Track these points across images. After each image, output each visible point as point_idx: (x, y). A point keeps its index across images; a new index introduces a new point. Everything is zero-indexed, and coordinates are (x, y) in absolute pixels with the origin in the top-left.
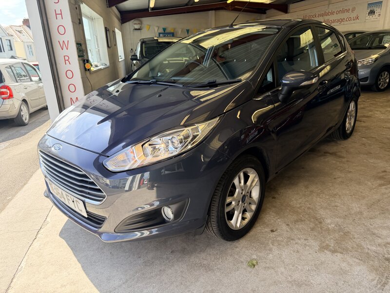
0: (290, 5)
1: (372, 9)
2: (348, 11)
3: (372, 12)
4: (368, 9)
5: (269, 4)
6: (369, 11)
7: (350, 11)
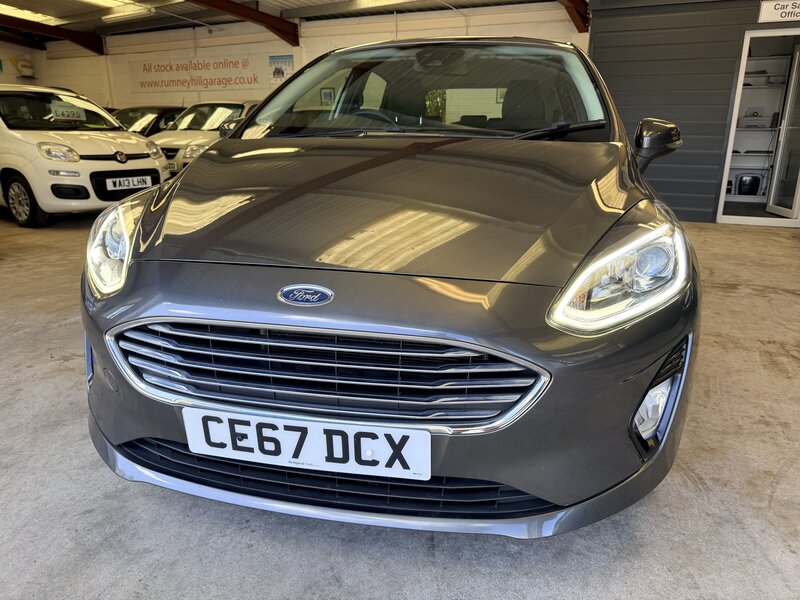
0: (108, 38)
1: (279, 66)
2: (236, 64)
3: (279, 72)
4: (270, 66)
6: (273, 69)
7: (240, 65)
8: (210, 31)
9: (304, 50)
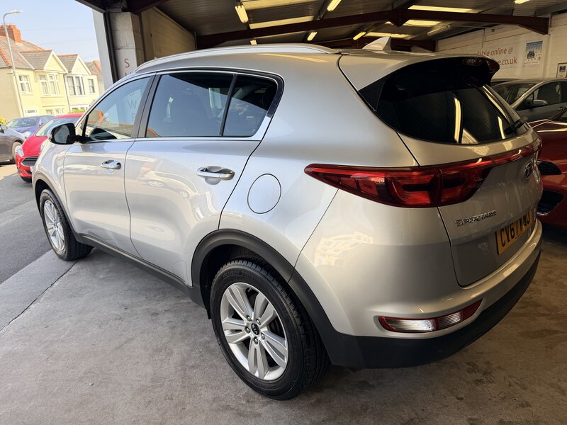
0: (439, 41)
1: (531, 50)
2: (504, 51)
3: (531, 55)
4: (527, 50)
5: (410, 40)
6: (528, 52)
7: (507, 52)
8: (493, 30)
9: (551, 36)
